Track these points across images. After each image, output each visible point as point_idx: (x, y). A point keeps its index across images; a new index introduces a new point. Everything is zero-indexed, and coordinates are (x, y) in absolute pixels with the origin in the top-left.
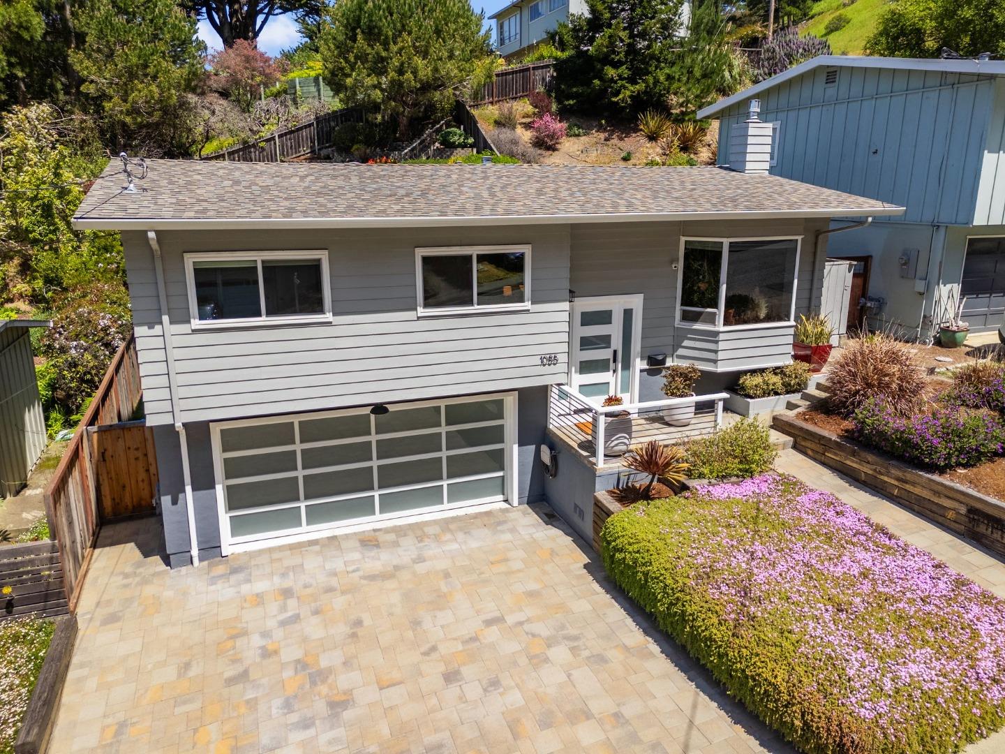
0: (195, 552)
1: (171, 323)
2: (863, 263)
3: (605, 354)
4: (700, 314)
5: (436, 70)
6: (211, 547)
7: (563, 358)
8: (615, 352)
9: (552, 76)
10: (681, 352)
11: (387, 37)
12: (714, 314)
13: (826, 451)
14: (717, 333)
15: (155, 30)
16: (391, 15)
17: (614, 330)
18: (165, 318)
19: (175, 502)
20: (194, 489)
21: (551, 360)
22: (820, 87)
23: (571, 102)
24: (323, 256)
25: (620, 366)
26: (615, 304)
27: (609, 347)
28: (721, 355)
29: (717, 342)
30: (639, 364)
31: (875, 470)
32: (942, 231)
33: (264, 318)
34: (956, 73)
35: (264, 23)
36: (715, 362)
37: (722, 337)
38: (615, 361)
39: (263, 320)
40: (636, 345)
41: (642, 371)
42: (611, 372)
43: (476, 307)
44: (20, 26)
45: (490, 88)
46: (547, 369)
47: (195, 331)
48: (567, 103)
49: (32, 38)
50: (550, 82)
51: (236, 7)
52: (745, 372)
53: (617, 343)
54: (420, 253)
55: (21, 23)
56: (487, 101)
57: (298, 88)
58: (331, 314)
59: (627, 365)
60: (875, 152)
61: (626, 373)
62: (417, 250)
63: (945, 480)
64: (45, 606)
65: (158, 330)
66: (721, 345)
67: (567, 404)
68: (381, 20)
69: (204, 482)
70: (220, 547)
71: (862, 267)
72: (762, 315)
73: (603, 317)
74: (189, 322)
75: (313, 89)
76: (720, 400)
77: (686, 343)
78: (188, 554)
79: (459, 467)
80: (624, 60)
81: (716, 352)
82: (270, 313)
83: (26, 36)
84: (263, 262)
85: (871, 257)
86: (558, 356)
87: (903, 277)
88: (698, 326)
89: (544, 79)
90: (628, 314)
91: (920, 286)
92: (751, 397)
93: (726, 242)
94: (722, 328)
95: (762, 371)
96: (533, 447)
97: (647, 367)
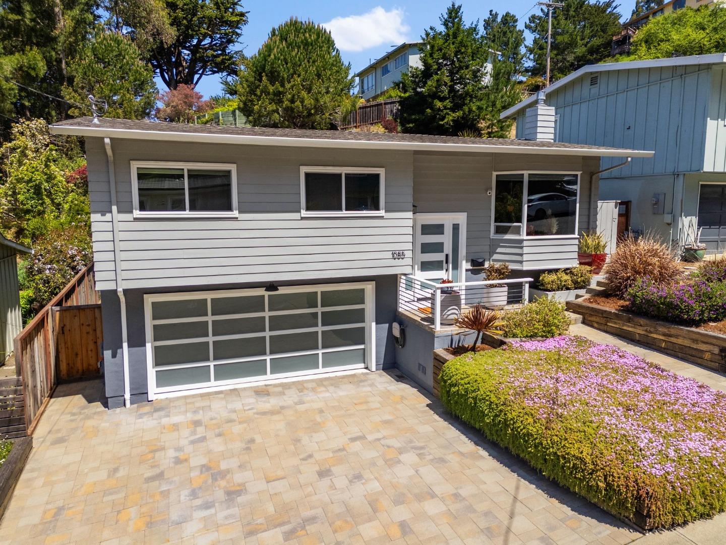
0: (127, 396)
1: (119, 212)
2: (625, 206)
3: (440, 257)
4: (510, 227)
5: (317, 100)
6: (140, 394)
7: (409, 254)
8: (447, 256)
9: (398, 109)
10: (495, 257)
11: (283, 78)
12: (519, 227)
13: (607, 322)
14: (522, 241)
15: (123, 74)
16: (287, 64)
17: (446, 239)
18: (114, 208)
19: (114, 355)
20: (129, 346)
21: (398, 255)
22: (586, 89)
23: (411, 125)
24: (233, 168)
25: (451, 266)
26: (447, 219)
27: (442, 252)
28: (525, 257)
29: (522, 248)
30: (465, 265)
31: (646, 331)
32: (681, 177)
33: (187, 212)
34: (683, 66)
35: (199, 79)
36: (521, 262)
37: (525, 243)
38: (447, 262)
39: (187, 214)
40: (463, 251)
41: (467, 270)
42: (445, 271)
43: (344, 212)
44: (30, 67)
45: (355, 117)
46: (397, 262)
47: (136, 219)
48: (408, 126)
49: (37, 75)
50: (396, 113)
51: (180, 69)
52: (543, 271)
53: (448, 248)
54: (304, 170)
55: (30, 65)
56: (352, 125)
57: (221, 118)
58: (237, 211)
59: (456, 267)
60: (629, 128)
61: (455, 272)
62: (301, 167)
63: (701, 330)
64: (8, 429)
65: (108, 217)
66: (526, 250)
67: (412, 293)
68: (279, 66)
69: (137, 341)
70: (147, 393)
71: (624, 209)
72: (554, 231)
73: (438, 229)
74: (132, 212)
75: (231, 119)
76: (526, 282)
77: (499, 250)
78: (123, 398)
79: (331, 340)
80: (447, 96)
81: (521, 255)
82: (192, 208)
83: (33, 74)
84: (189, 170)
85: (631, 201)
86: (405, 252)
87: (654, 214)
88: (508, 237)
89: (392, 111)
90: (456, 228)
91: (668, 218)
92: (549, 291)
93: (526, 173)
94: (525, 237)
95: (556, 271)
96: (387, 325)
97: (471, 268)
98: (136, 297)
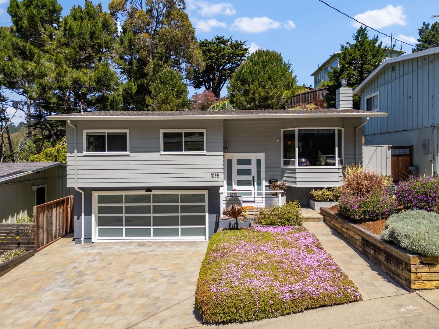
0: (83, 239)
1: (77, 152)
2: (409, 149)
3: (249, 178)
4: (289, 161)
6: (88, 239)
7: (221, 175)
8: (253, 177)
9: (327, 93)
10: (284, 179)
11: (249, 82)
12: (294, 161)
14: (295, 169)
15: (172, 88)
16: (251, 74)
17: (253, 167)
18: (76, 151)
19: (78, 219)
20: (85, 215)
21: (216, 175)
22: (390, 74)
23: (333, 102)
24: (127, 131)
25: (255, 183)
26: (253, 156)
27: (251, 175)
28: (298, 179)
29: (295, 173)
30: (264, 183)
31: (341, 226)
32: (436, 128)
33: (106, 152)
35: (223, 86)
36: (295, 182)
37: (297, 171)
38: (253, 181)
39: (106, 153)
40: (263, 175)
41: (266, 186)
42: (252, 186)
43: (184, 152)
45: (299, 99)
46: (215, 179)
47: (85, 156)
48: (331, 103)
50: (326, 95)
52: (311, 189)
53: (254, 173)
54: (162, 131)
56: (297, 105)
58: (129, 152)
59: (259, 184)
60: (410, 98)
61: (259, 187)
64: (28, 246)
65: (73, 155)
66: (298, 175)
68: (247, 76)
69: (88, 213)
70: (91, 238)
71: (408, 151)
72: (323, 164)
73: (248, 162)
74: (83, 152)
76: (280, 193)
77: (286, 175)
78: (80, 239)
79: (186, 221)
81: (295, 178)
82: (109, 151)
83: (130, 92)
84: (108, 133)
85: (413, 146)
86: (219, 174)
87: (424, 154)
88: (289, 167)
89: (323, 94)
90: (259, 161)
91: (430, 157)
92: (316, 201)
93: (296, 129)
94: (297, 167)
95: (321, 189)
97: (268, 185)
98: (88, 191)
